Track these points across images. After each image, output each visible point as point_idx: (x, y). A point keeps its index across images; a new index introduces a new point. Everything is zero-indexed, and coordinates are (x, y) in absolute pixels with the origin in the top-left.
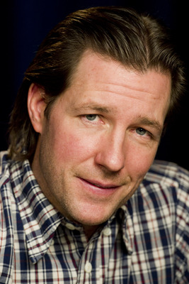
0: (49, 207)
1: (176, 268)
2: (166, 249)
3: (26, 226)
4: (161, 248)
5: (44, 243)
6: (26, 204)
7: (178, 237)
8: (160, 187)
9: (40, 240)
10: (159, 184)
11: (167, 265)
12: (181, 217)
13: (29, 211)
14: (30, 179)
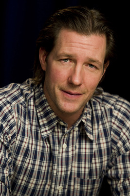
0: (53, 114)
1: (112, 148)
2: (106, 138)
3: (40, 121)
4: (104, 138)
5: (49, 130)
6: (40, 110)
7: (112, 133)
8: (105, 109)
9: (47, 129)
10: (104, 107)
11: (107, 146)
12: (114, 123)
13: (42, 113)
14: (43, 99)
